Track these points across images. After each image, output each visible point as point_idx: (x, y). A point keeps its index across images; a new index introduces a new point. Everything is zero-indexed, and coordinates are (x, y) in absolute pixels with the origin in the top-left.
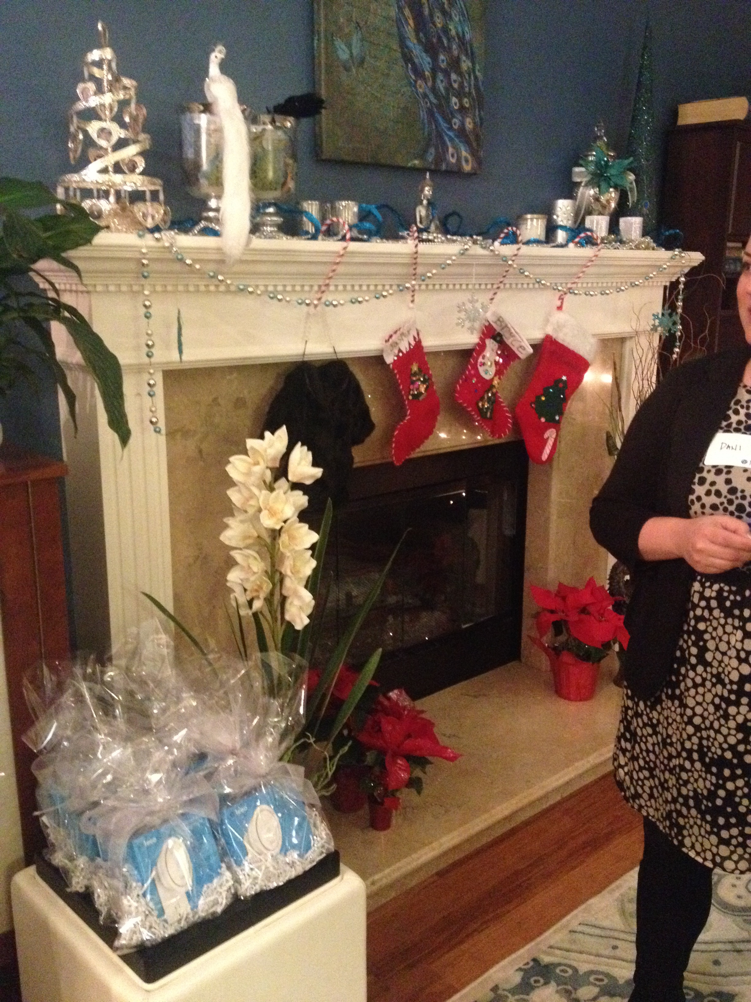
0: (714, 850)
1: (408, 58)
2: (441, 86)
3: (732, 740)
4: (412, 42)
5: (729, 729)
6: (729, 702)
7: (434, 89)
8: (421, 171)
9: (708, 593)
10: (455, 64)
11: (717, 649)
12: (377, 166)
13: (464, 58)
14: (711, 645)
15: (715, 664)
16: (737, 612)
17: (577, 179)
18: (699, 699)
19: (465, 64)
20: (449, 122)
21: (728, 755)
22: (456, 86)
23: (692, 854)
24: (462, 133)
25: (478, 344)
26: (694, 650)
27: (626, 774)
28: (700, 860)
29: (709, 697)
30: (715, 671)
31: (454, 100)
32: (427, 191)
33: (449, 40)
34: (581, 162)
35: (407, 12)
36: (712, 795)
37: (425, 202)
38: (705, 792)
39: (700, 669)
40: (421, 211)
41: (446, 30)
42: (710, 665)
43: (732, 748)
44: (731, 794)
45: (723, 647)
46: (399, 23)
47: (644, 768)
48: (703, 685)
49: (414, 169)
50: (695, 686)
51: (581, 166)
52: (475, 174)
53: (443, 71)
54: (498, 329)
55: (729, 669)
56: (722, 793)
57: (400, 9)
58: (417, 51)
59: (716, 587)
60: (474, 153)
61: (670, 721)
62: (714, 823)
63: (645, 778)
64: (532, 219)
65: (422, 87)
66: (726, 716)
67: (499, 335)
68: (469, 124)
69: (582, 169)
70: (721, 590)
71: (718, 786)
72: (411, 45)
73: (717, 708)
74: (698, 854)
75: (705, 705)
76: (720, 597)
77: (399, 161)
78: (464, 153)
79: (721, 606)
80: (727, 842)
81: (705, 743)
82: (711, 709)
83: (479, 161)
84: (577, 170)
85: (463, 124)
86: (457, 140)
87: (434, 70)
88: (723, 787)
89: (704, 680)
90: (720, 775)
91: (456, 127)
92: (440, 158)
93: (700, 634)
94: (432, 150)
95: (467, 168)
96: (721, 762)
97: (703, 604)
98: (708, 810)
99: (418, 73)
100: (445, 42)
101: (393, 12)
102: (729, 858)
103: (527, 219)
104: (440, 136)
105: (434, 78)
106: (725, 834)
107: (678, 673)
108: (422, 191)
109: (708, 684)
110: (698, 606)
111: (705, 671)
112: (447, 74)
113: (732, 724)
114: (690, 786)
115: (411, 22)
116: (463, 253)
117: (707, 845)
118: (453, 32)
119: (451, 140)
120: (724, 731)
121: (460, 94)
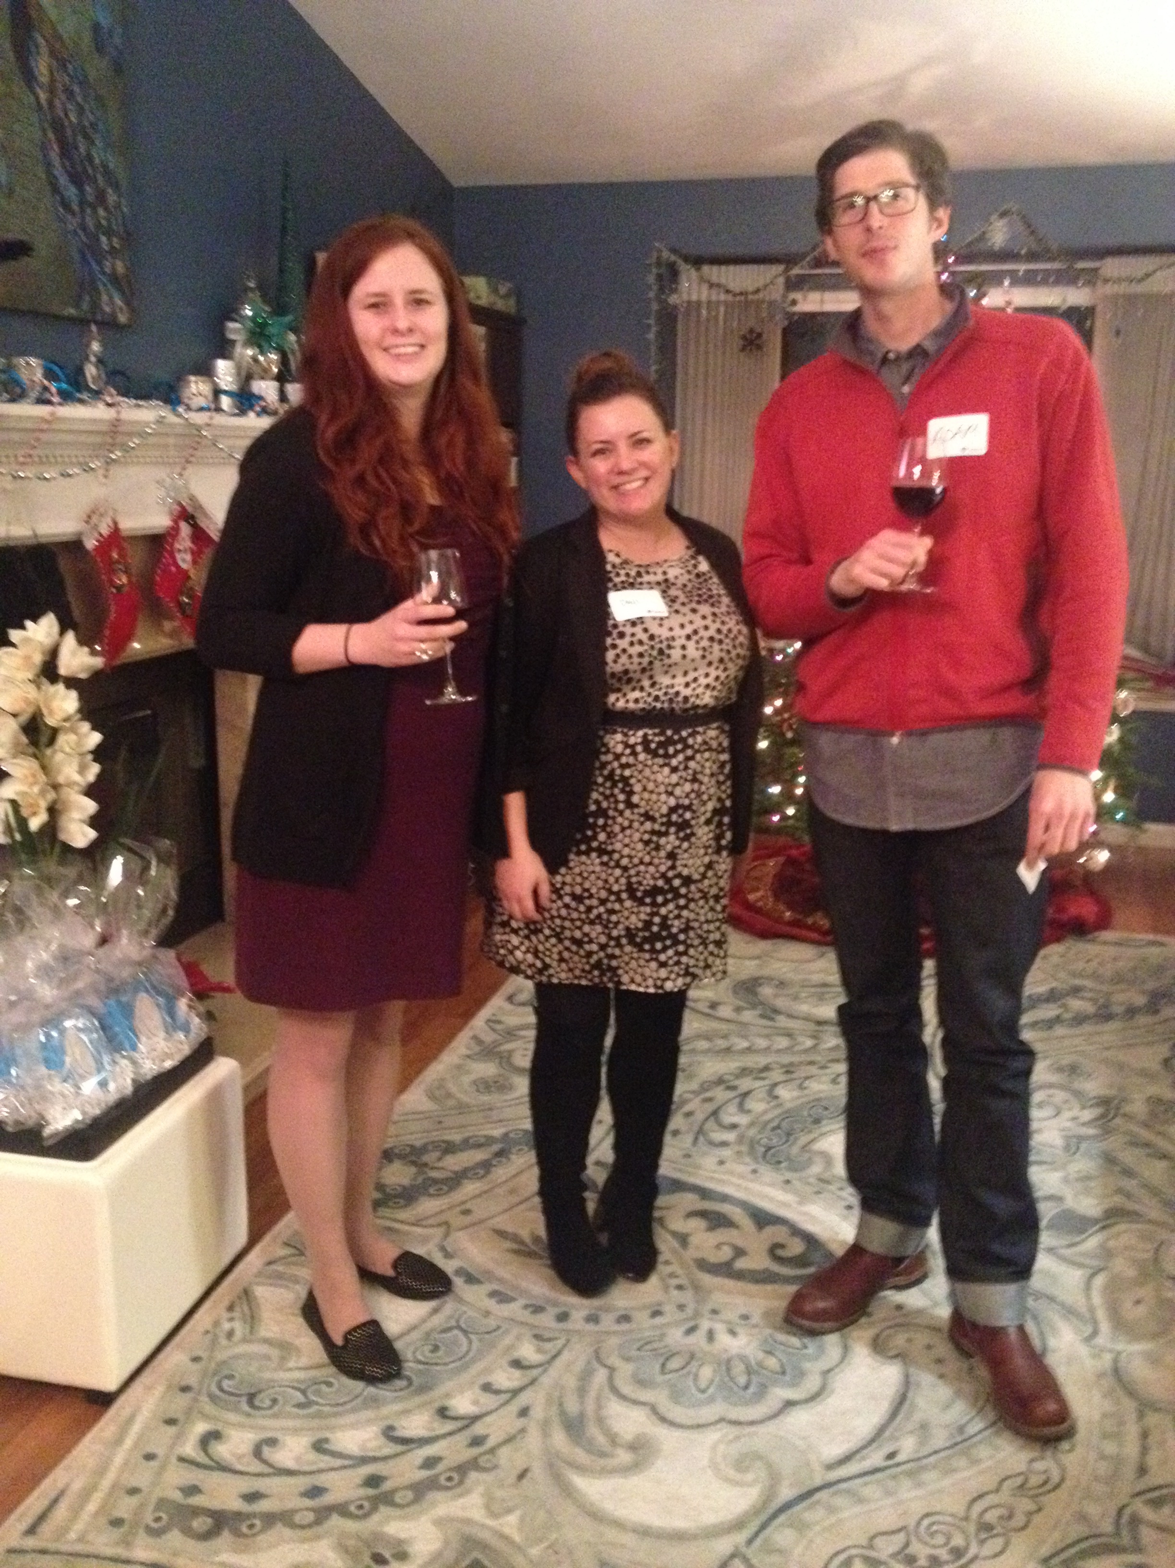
0: (655, 975)
1: (55, 189)
2: (90, 223)
3: (663, 869)
4: (58, 171)
5: (660, 858)
6: (660, 834)
7: (84, 229)
8: (83, 322)
9: (632, 741)
10: (101, 197)
11: (645, 789)
12: (35, 314)
13: (110, 191)
14: (637, 788)
15: (643, 803)
16: (661, 752)
17: (232, 336)
18: (627, 841)
19: (112, 197)
20: (99, 263)
21: (660, 883)
22: (104, 222)
23: (633, 987)
24: (114, 279)
25: (172, 528)
26: (622, 797)
27: (525, 953)
28: (641, 990)
29: (637, 836)
30: (642, 811)
31: (104, 239)
32: (95, 346)
33: (94, 170)
34: (234, 315)
35: (51, 135)
36: (648, 924)
37: (93, 359)
38: (640, 925)
39: (627, 813)
40: (91, 371)
41: (90, 158)
42: (637, 806)
43: (663, 876)
44: (665, 918)
45: (651, 786)
46: (44, 148)
47: (551, 936)
48: (630, 827)
49: (71, 319)
50: (623, 829)
51: (236, 321)
52: (130, 326)
53: (90, 205)
54: (190, 509)
55: (659, 804)
56: (657, 920)
57: (44, 131)
58: (63, 180)
59: (640, 733)
60: (128, 303)
61: (585, 875)
62: (653, 950)
63: (554, 946)
64: (196, 382)
65: (73, 223)
66: (658, 848)
67: (193, 517)
68: (120, 267)
69: (237, 325)
70: (645, 736)
71: (653, 914)
72: (56, 172)
73: (647, 843)
74: (639, 985)
75: (632, 845)
76: (646, 742)
77: (55, 309)
78: (119, 302)
79: (647, 750)
80: (663, 965)
81: (634, 880)
82: (640, 846)
83: (133, 310)
84: (231, 325)
85: (114, 268)
86: (109, 286)
87: (82, 203)
88: (657, 914)
89: (632, 821)
90: (654, 904)
91: (107, 270)
92: (95, 305)
93: (625, 780)
94: (87, 298)
95: (122, 319)
96: (654, 891)
97: (628, 751)
98: (645, 940)
99: (66, 205)
100: (90, 171)
101: (38, 135)
102: (668, 979)
103: (189, 382)
104: (93, 282)
105: (83, 211)
106: (663, 957)
107: (594, 826)
108: (88, 345)
109: (636, 825)
110: (622, 754)
111: (633, 813)
112: (94, 211)
113: (663, 854)
114: (621, 927)
115: (55, 147)
116: (160, 421)
117: (647, 972)
118: (97, 161)
119: (105, 285)
120: (656, 861)
121: (109, 233)
